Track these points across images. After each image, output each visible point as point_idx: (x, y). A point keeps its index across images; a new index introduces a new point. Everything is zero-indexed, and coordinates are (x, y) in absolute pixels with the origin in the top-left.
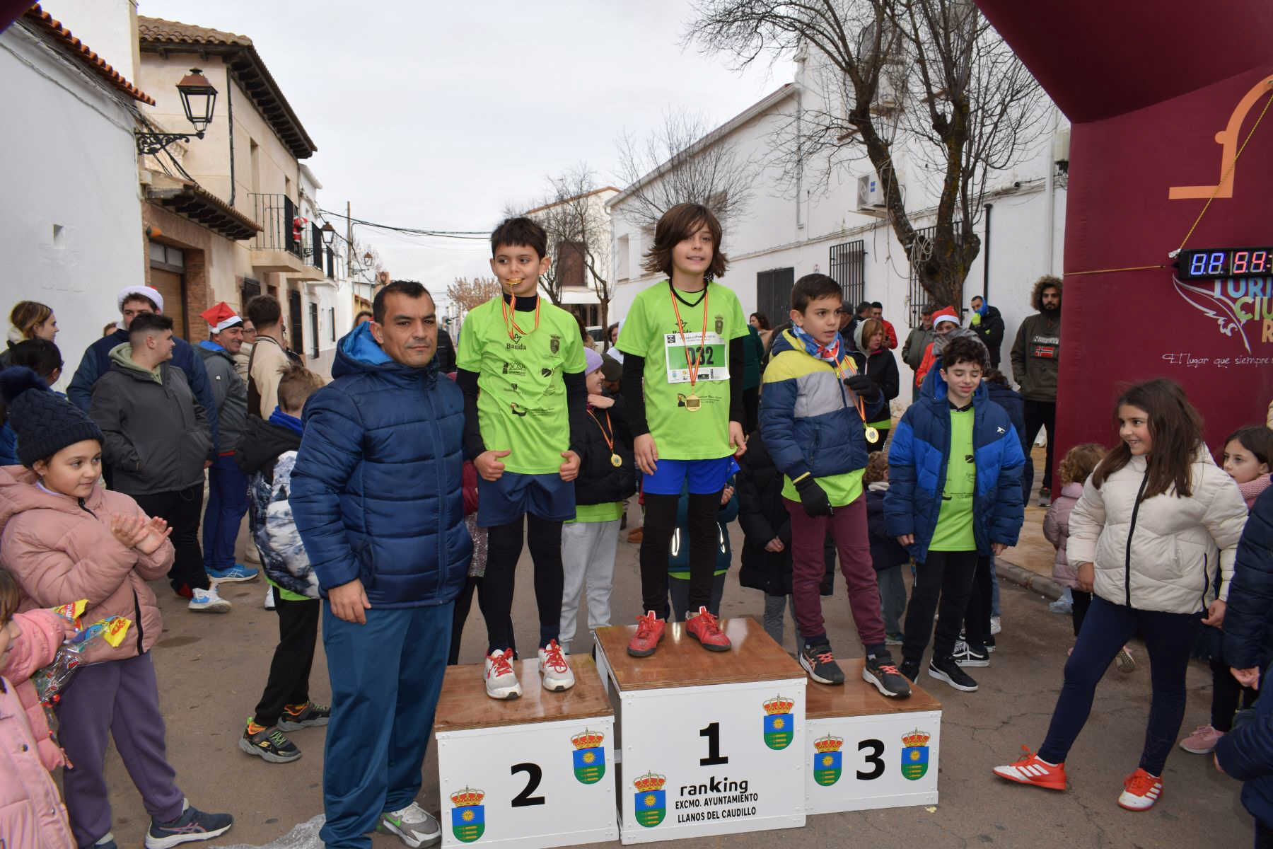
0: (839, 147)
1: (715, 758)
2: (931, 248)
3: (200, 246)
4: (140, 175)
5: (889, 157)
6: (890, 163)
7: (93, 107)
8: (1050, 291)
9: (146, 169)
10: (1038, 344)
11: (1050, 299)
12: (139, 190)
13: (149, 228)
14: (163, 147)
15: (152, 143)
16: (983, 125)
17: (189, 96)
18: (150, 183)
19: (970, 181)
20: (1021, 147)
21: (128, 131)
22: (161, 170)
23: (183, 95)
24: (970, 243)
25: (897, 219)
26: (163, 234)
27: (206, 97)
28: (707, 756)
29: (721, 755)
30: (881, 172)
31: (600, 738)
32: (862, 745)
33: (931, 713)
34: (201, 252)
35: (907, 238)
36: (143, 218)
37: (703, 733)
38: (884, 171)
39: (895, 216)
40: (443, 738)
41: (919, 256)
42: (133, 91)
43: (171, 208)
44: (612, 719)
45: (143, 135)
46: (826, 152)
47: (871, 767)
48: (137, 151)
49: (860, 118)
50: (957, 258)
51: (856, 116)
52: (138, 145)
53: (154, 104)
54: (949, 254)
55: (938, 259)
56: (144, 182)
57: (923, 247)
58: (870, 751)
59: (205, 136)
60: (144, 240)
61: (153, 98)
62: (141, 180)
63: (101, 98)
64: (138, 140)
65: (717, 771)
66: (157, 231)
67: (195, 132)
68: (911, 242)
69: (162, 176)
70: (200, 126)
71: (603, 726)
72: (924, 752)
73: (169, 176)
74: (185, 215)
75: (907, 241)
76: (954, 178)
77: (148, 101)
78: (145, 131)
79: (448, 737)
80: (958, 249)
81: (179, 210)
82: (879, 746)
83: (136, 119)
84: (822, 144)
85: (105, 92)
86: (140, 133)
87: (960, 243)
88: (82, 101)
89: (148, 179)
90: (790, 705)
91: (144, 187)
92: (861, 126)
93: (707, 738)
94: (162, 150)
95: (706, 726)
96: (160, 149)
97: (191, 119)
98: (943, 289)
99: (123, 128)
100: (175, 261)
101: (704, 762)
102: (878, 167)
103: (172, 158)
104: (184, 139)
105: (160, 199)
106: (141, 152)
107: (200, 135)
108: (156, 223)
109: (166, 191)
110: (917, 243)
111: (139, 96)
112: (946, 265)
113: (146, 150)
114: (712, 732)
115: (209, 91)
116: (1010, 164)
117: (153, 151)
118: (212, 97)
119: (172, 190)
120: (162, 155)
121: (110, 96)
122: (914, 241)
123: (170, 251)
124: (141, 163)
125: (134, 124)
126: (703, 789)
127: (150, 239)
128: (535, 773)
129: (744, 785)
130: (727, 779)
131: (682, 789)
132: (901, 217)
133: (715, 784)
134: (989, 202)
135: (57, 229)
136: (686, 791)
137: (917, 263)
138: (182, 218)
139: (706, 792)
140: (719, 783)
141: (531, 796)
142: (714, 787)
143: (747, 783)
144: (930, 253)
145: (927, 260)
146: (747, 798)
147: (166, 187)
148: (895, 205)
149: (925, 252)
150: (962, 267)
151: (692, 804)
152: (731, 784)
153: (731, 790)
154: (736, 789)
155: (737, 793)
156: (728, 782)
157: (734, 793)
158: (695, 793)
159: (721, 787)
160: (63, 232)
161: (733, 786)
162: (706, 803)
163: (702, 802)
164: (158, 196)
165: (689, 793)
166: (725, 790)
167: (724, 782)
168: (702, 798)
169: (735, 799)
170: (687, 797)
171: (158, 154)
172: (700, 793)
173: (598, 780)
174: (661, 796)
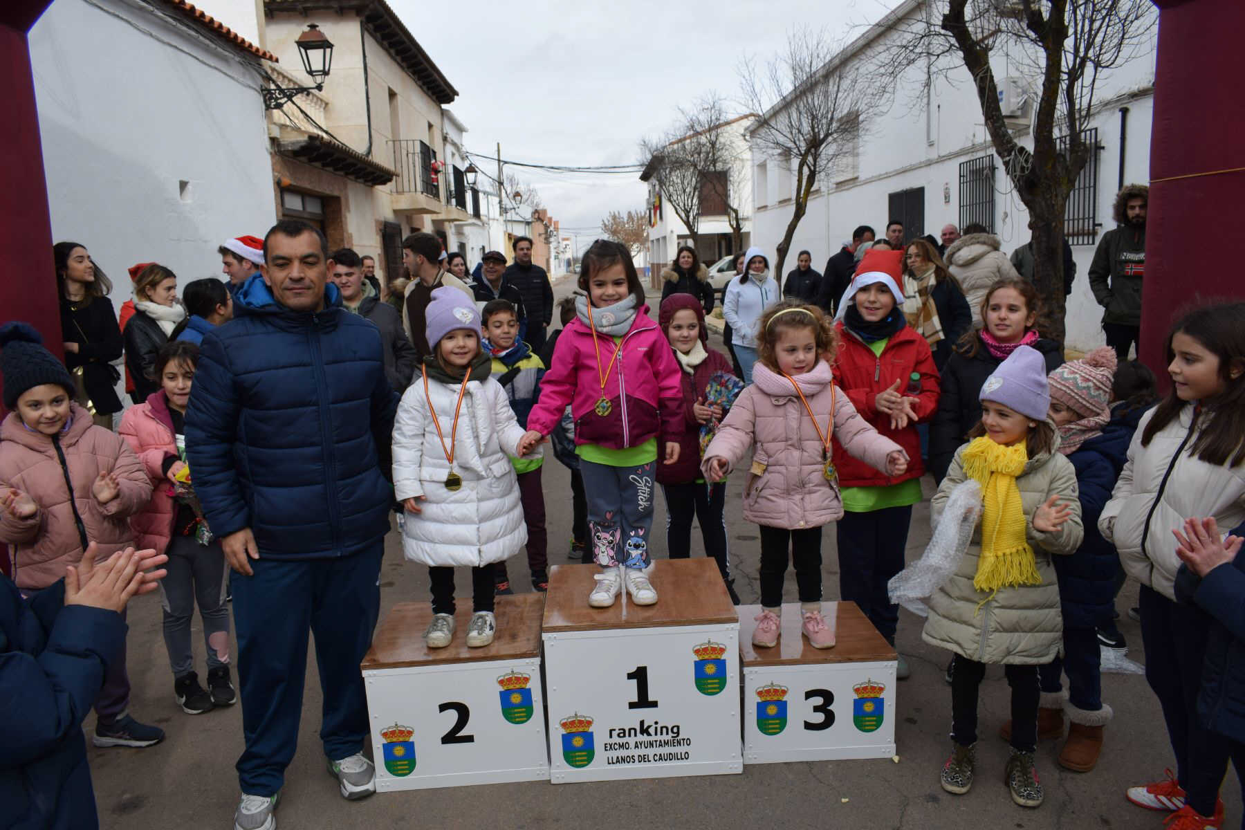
0: (938, 56)
1: (643, 701)
3: (336, 193)
4: (268, 129)
5: (987, 63)
6: (989, 69)
7: (215, 68)
8: (1137, 203)
9: (275, 124)
10: (1128, 262)
11: (1137, 211)
12: (267, 143)
13: (279, 179)
14: (290, 98)
15: (277, 99)
16: (1093, 21)
17: (308, 51)
18: (278, 137)
19: (1078, 84)
20: (1136, 39)
21: (257, 90)
22: (288, 123)
23: (302, 50)
24: (1077, 152)
25: (996, 129)
26: (295, 184)
27: (322, 51)
28: (635, 699)
29: (651, 699)
30: (978, 81)
31: (526, 680)
32: (809, 695)
33: (885, 663)
34: (337, 199)
35: (1006, 151)
36: (273, 170)
37: (630, 676)
38: (981, 78)
39: (993, 125)
40: (370, 676)
41: (1018, 169)
42: (254, 50)
43: (303, 159)
44: (537, 660)
45: (269, 91)
46: (922, 63)
47: (819, 718)
48: (264, 107)
49: (954, 21)
50: (1059, 169)
51: (949, 21)
52: (265, 101)
53: (277, 60)
54: (1050, 166)
55: (1037, 170)
56: (272, 136)
57: (1022, 159)
58: (819, 701)
59: (324, 89)
60: (275, 191)
61: (275, 54)
62: (269, 134)
63: (224, 59)
64: (265, 96)
65: (646, 714)
66: (287, 181)
67: (314, 85)
68: (1009, 155)
69: (289, 129)
70: (319, 79)
71: (528, 667)
72: (879, 704)
73: (298, 129)
74: (318, 164)
75: (1006, 154)
76: (1053, 82)
77: (271, 58)
78: (273, 87)
79: (375, 675)
80: (1062, 159)
81: (311, 160)
82: (828, 696)
83: (263, 77)
84: (920, 54)
85: (226, 53)
86: (266, 89)
87: (1063, 152)
88: (203, 62)
89: (276, 133)
90: (722, 650)
91: (273, 140)
92: (956, 31)
93: (634, 682)
94: (289, 102)
95: (633, 670)
96: (286, 102)
97: (311, 73)
98: (1043, 203)
99: (250, 87)
100: (314, 208)
101: (632, 706)
102: (975, 75)
103: (302, 111)
104: (305, 93)
105: (288, 151)
106: (268, 107)
107: (319, 87)
108: (288, 174)
109: (293, 143)
110: (1015, 154)
111: (261, 54)
112: (1047, 178)
113: (272, 106)
114: (640, 675)
115: (325, 44)
116: (1118, 62)
117: (279, 106)
118: (328, 50)
119: (298, 142)
120: (288, 107)
121: (232, 56)
122: (1013, 153)
123: (308, 199)
124: (269, 117)
125: (260, 81)
126: (633, 732)
127: (282, 190)
128: (463, 712)
129: (675, 730)
130: (656, 723)
131: (611, 731)
132: (1000, 128)
133: (645, 727)
134: (1125, 106)
135: (183, 185)
136: (615, 734)
137: (1015, 176)
138: (316, 167)
139: (635, 735)
140: (649, 727)
141: (460, 734)
142: (645, 731)
143: (678, 727)
144: (1030, 165)
145: (1027, 172)
146: (679, 743)
147: (292, 139)
148: (993, 116)
149: (1025, 165)
150: (1066, 181)
151: (622, 746)
152: (662, 728)
153: (662, 734)
154: (667, 734)
155: (669, 737)
156: (659, 726)
157: (665, 737)
158: (624, 736)
159: (652, 730)
160: (189, 187)
161: (664, 730)
162: (636, 746)
163: (632, 745)
164: (286, 148)
165: (619, 735)
166: (656, 734)
167: (654, 726)
168: (632, 741)
169: (666, 743)
170: (616, 739)
171: (285, 107)
172: (630, 736)
173: (526, 721)
174: (589, 738)
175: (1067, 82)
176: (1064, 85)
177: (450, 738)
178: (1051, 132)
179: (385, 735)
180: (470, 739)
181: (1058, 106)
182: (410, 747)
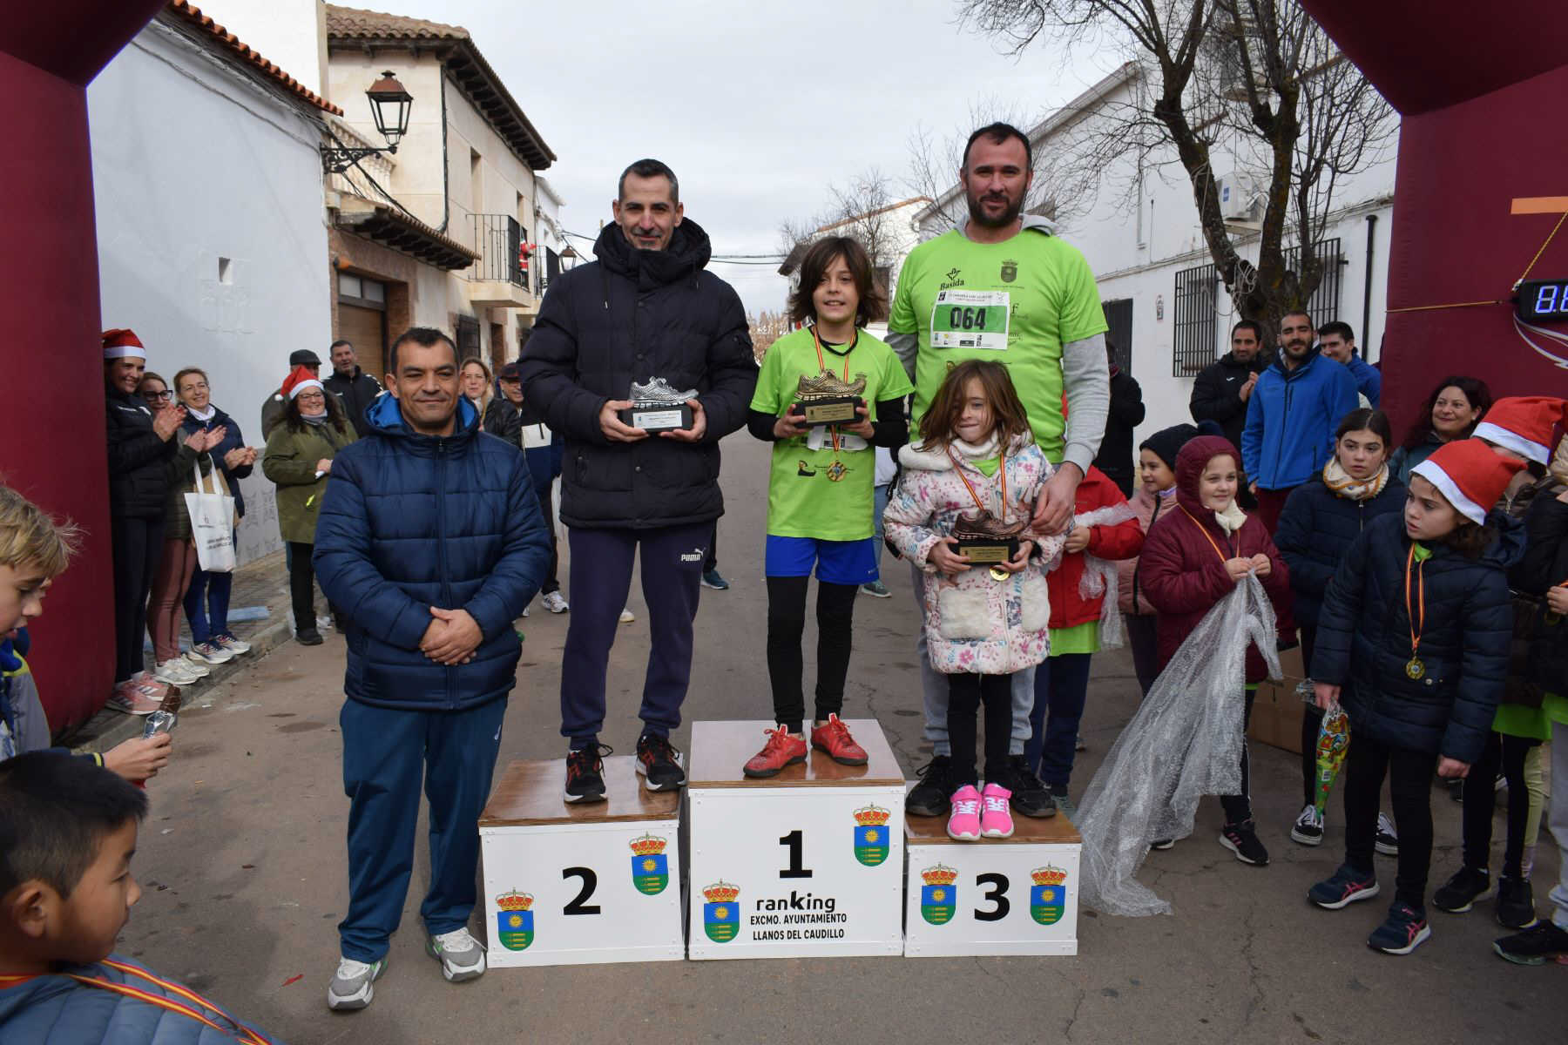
0: (1150, 147)
1: (796, 870)
2: (1255, 277)
3: (403, 278)
4: (326, 197)
5: (1206, 159)
6: (1208, 168)
7: (269, 121)
9: (334, 190)
12: (324, 215)
13: (337, 259)
14: (355, 161)
15: (339, 160)
16: (1330, 117)
17: (381, 104)
18: (338, 207)
19: (1312, 190)
20: (1377, 144)
21: (312, 147)
22: (352, 191)
23: (374, 102)
24: (1309, 270)
25: (1215, 238)
26: (354, 265)
27: (398, 104)
28: (788, 868)
29: (805, 867)
30: (1195, 181)
31: (662, 844)
32: (981, 879)
33: (1069, 846)
34: (404, 285)
35: (1226, 264)
36: (330, 247)
37: (783, 841)
38: (1199, 176)
39: (1212, 233)
41: (1240, 287)
42: (315, 100)
43: (366, 235)
44: (676, 824)
45: (330, 150)
46: (1133, 154)
47: (992, 906)
48: (322, 170)
49: (1169, 110)
50: (1288, 289)
51: (1163, 109)
52: (324, 163)
53: (341, 114)
54: (1277, 284)
55: (1262, 289)
56: (330, 205)
57: (1245, 275)
58: (992, 886)
59: (398, 150)
60: (330, 273)
61: (340, 107)
62: (327, 203)
63: (279, 111)
64: (324, 157)
65: (799, 885)
66: (346, 262)
67: (387, 146)
68: (1230, 269)
69: (352, 198)
70: (393, 139)
71: (666, 830)
72: (1060, 892)
73: (363, 198)
74: (384, 242)
75: (1226, 268)
76: (1281, 186)
77: (335, 111)
78: (334, 145)
79: (493, 834)
80: (1291, 278)
81: (375, 237)
82: (1002, 882)
83: (323, 133)
84: (1130, 144)
85: (282, 104)
86: (326, 148)
87: (1293, 270)
88: (255, 115)
89: (335, 201)
90: (886, 816)
91: (332, 211)
92: (1171, 121)
93: (788, 847)
94: (354, 166)
95: (787, 834)
96: (349, 166)
97: (383, 131)
99: (307, 144)
100: (374, 296)
101: (784, 874)
102: (1192, 174)
103: (367, 176)
104: (375, 155)
105: (351, 225)
106: (327, 171)
107: (393, 149)
108: (346, 253)
109: (356, 216)
110: (1238, 269)
111: (323, 105)
112: (1273, 299)
113: (333, 169)
114: (794, 841)
115: (402, 97)
116: (1359, 166)
117: (341, 170)
118: (406, 104)
119: (362, 214)
120: (352, 171)
121: (289, 107)
122: (1235, 268)
123: (367, 285)
124: (329, 185)
125: (319, 138)
126: (783, 904)
127: (339, 271)
128: (590, 878)
129: (830, 904)
130: (809, 895)
131: (759, 902)
132: (1220, 237)
133: (797, 899)
134: (1372, 214)
135: (223, 263)
136: (763, 905)
137: (1237, 296)
138: (380, 245)
139: (786, 908)
140: (801, 899)
141: (585, 904)
142: (796, 903)
143: (833, 901)
144: (1253, 283)
145: (1250, 291)
146: (833, 918)
147: (355, 211)
148: (1213, 222)
149: (1247, 281)
150: (1296, 301)
151: (769, 920)
152: (815, 901)
153: (815, 908)
154: (821, 908)
155: (823, 912)
156: (812, 899)
157: (819, 912)
158: (773, 909)
159: (804, 903)
160: (230, 266)
161: (818, 903)
162: (786, 921)
163: (782, 919)
164: (347, 222)
165: (767, 907)
166: (809, 908)
167: (807, 898)
168: (781, 914)
169: (820, 918)
170: (763, 912)
171: (349, 172)
172: (779, 908)
173: (659, 892)
174: (734, 909)
175: (1299, 186)
176: (1294, 191)
177: (574, 908)
178: (1279, 244)
179: (501, 902)
180: (595, 910)
181: (1288, 214)
182: (528, 918)
